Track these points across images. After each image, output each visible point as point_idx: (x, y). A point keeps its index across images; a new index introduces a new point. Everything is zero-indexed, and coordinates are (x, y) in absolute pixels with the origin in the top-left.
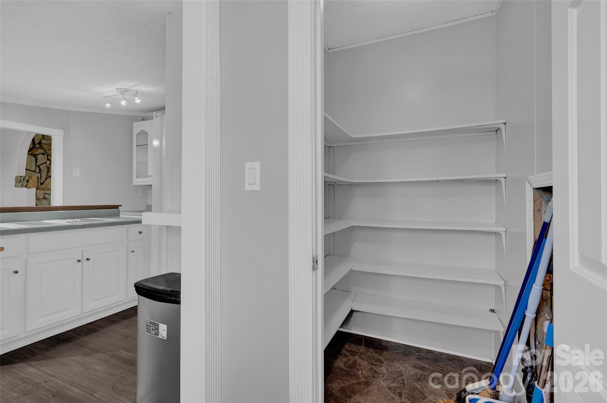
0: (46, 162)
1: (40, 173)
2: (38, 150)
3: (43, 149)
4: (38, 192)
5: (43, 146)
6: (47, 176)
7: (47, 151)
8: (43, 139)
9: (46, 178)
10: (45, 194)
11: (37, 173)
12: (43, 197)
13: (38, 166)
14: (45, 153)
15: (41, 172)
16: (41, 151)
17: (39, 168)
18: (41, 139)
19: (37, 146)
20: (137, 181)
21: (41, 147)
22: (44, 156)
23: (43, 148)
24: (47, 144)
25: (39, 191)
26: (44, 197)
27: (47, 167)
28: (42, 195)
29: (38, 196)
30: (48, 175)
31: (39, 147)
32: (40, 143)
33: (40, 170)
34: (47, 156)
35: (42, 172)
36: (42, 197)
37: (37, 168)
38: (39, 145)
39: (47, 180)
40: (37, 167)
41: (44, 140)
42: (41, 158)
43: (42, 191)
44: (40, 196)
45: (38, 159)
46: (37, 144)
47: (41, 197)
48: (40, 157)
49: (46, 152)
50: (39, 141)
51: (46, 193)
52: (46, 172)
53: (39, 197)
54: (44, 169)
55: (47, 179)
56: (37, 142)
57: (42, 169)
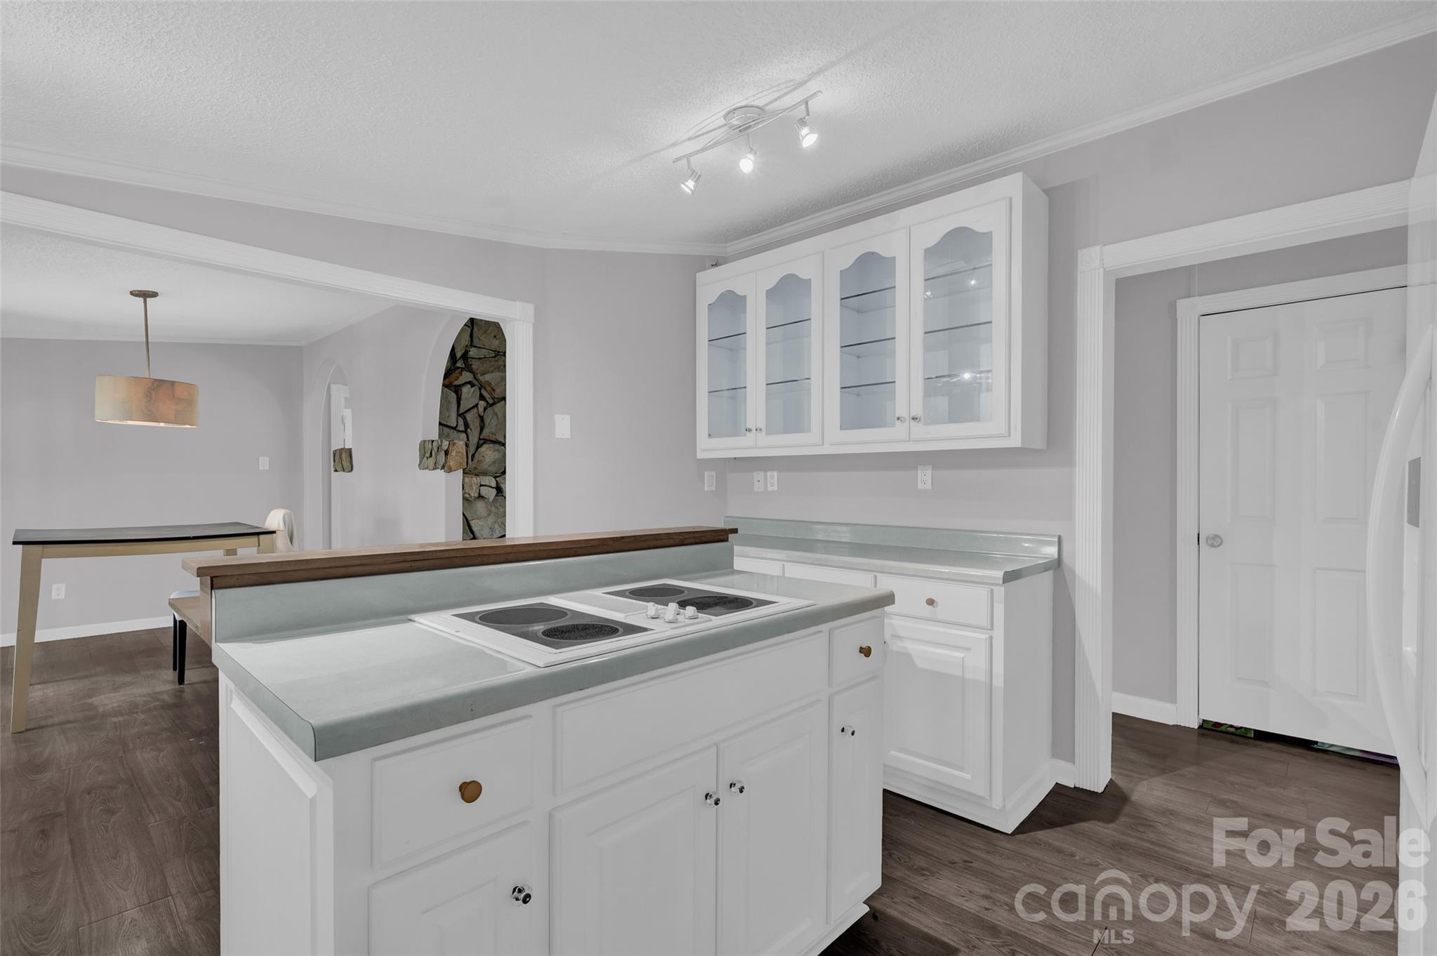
0: (476, 406)
1: (465, 432)
2: (461, 374)
3: (471, 371)
4: (466, 480)
5: (471, 365)
6: (480, 439)
7: (479, 375)
8: (472, 345)
9: (478, 445)
10: (481, 485)
11: (459, 433)
12: (476, 495)
13: (463, 414)
14: (475, 382)
15: (469, 430)
16: (467, 376)
17: (465, 419)
18: (467, 346)
19: (459, 365)
20: (709, 447)
21: (468, 368)
22: (473, 389)
23: (472, 369)
24: (480, 359)
25: (468, 477)
26: (479, 494)
27: (480, 416)
28: (474, 488)
29: (467, 491)
30: (482, 437)
31: (464, 366)
32: (465, 356)
33: (466, 425)
34: (480, 389)
35: (471, 430)
36: (474, 494)
37: (461, 422)
38: (462, 361)
39: (479, 450)
40: (459, 418)
41: (473, 348)
42: (469, 394)
43: (474, 479)
44: (470, 492)
45: (463, 397)
46: (460, 358)
47: (472, 495)
48: (466, 390)
49: (477, 380)
50: (463, 352)
51: (483, 483)
52: (478, 429)
53: (469, 494)
54: (473, 421)
55: (481, 446)
56: (459, 354)
57: (469, 422)
